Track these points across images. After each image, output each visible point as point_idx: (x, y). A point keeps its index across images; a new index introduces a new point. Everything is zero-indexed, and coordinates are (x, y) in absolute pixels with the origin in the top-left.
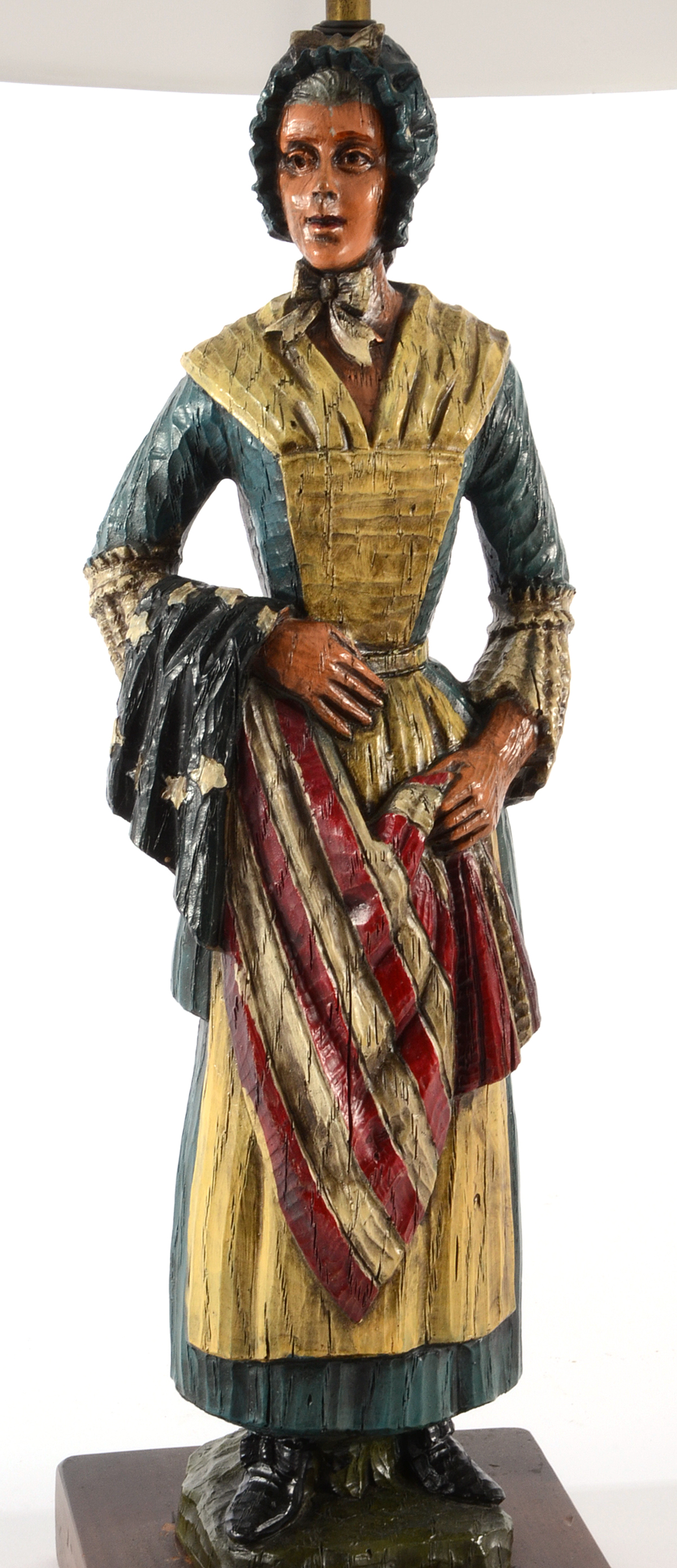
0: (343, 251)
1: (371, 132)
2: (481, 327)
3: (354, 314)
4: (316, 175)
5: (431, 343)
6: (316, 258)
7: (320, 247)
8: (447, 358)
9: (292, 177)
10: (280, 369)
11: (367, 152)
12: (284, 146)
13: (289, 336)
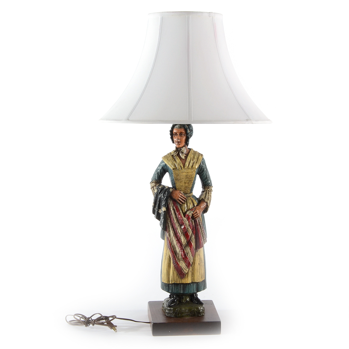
0: (180, 146)
1: (184, 132)
2: (199, 153)
3: (182, 153)
4: (177, 136)
5: (192, 156)
6: (177, 146)
8: (194, 158)
9: (175, 137)
10: (173, 159)
11: (183, 134)
12: (174, 133)
13: (174, 155)
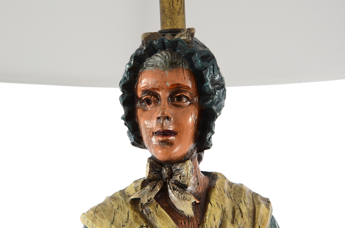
0: (176, 150)
1: (190, 85)
2: (255, 196)
3: (182, 187)
4: (158, 108)
5: (228, 204)
6: (160, 155)
7: (162, 148)
8: (237, 212)
9: (145, 110)
10: (140, 219)
11: (188, 95)
12: (139, 94)
13: (144, 201)
